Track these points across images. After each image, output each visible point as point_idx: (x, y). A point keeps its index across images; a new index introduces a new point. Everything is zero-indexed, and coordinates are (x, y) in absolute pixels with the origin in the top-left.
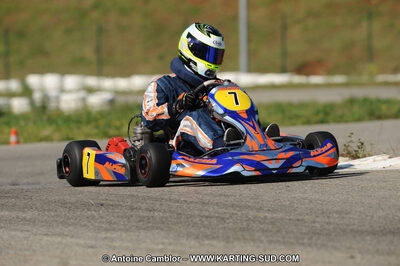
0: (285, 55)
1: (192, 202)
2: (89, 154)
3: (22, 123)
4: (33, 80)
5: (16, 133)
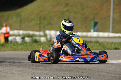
1: (95, 71)
2: (37, 54)
3: (44, 45)
4: (47, 32)
5: (42, 48)
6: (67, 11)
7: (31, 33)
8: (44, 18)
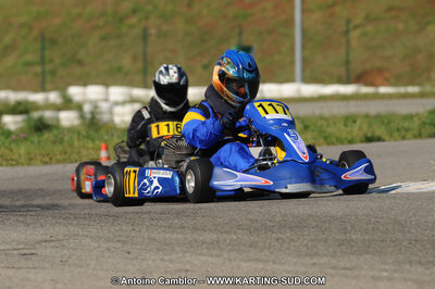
0: (347, 62)
6: (134, 11)
7: (13, 96)
8: (53, 42)
